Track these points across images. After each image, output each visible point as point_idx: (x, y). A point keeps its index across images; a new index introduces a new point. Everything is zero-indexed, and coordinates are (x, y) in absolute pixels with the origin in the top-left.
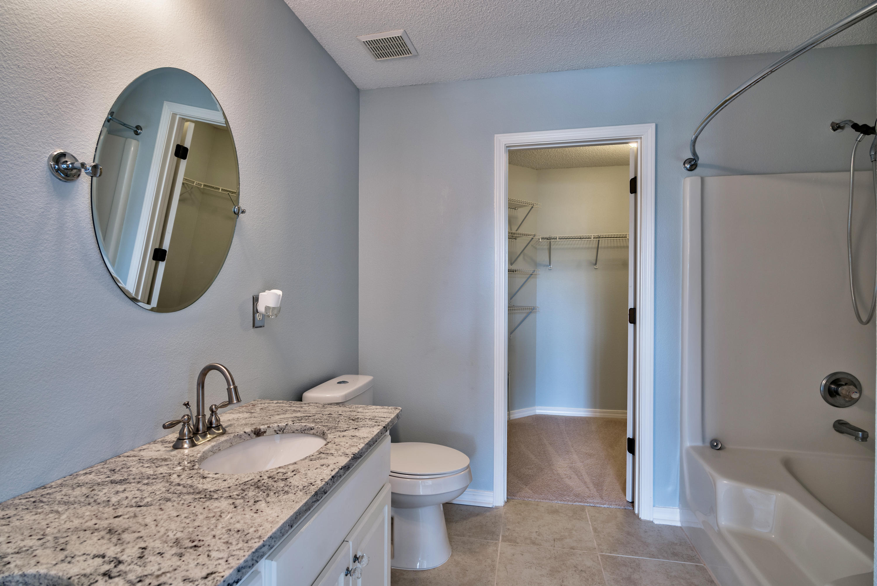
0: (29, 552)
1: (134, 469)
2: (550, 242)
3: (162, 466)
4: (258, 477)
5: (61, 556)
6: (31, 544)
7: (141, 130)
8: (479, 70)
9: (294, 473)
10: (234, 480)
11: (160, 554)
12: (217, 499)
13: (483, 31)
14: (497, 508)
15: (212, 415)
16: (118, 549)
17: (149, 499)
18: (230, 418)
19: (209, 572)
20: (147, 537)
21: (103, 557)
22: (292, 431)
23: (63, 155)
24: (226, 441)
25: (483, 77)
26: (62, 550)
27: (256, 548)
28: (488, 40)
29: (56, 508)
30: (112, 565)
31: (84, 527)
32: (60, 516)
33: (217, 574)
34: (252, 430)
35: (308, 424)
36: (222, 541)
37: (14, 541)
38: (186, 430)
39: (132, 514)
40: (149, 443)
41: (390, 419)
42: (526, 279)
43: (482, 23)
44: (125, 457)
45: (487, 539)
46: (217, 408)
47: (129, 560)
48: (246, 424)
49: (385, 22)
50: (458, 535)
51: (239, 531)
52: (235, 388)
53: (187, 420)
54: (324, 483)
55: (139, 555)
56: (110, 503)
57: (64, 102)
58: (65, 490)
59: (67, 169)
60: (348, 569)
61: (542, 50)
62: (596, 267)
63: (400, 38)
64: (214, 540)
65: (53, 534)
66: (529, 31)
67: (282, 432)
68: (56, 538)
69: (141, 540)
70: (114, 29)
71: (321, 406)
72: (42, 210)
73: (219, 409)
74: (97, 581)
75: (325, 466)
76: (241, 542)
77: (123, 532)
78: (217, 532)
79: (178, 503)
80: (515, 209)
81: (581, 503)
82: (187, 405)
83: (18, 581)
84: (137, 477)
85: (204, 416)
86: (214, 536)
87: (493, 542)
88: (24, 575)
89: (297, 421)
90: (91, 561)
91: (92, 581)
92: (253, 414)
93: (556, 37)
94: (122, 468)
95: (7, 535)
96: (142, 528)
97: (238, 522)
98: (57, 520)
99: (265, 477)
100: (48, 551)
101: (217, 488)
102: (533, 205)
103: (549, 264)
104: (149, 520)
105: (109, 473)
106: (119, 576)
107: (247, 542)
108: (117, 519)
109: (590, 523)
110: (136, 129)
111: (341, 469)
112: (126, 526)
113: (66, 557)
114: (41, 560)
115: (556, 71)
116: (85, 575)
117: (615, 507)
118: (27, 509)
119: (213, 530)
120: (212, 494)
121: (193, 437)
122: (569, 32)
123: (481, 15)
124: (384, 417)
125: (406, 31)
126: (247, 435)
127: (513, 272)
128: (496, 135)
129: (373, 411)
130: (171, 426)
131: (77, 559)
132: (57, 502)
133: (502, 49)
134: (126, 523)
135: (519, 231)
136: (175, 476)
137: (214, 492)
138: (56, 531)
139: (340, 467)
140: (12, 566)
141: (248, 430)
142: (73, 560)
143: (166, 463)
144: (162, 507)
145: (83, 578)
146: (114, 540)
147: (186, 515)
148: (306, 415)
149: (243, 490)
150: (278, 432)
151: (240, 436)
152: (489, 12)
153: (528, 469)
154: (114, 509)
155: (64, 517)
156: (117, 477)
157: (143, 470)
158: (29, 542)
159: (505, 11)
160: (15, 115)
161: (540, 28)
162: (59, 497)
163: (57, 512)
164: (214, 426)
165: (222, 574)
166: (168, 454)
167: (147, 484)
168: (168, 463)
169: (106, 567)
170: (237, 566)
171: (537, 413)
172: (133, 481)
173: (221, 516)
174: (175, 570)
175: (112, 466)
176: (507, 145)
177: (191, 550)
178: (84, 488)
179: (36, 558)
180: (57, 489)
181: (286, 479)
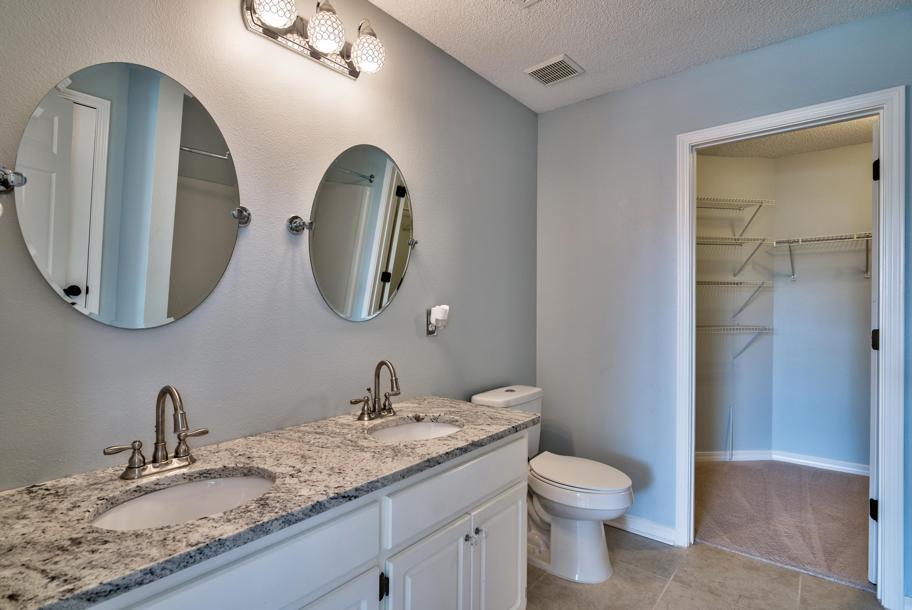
0: (264, 458)
1: (330, 428)
2: (790, 246)
3: (346, 428)
4: (398, 444)
5: (276, 463)
6: (266, 455)
7: (374, 178)
8: (657, 70)
9: (422, 446)
10: (382, 443)
11: (321, 472)
12: (366, 451)
13: (647, 34)
14: (678, 547)
15: (386, 400)
16: (302, 465)
17: (329, 445)
18: (404, 406)
19: (339, 486)
20: (319, 463)
21: (294, 467)
22: (443, 421)
23: (296, 217)
24: (393, 420)
25: (663, 76)
26: (277, 460)
27: (371, 480)
28: (656, 40)
29: (283, 440)
30: (296, 472)
31: (291, 453)
32: (283, 445)
33: (343, 488)
34: (413, 416)
35: (454, 417)
36: (355, 473)
37: (259, 452)
38: (366, 407)
39: (317, 451)
40: (346, 415)
41: (523, 422)
42: (753, 293)
43: (643, 27)
44: (328, 420)
45: (655, 574)
46: (389, 395)
47: (305, 471)
48: (411, 411)
49: (545, 52)
50: (624, 562)
51: (367, 470)
52: (396, 379)
53: (367, 400)
54: (437, 455)
55: (310, 470)
56: (309, 443)
57: (295, 183)
58: (291, 433)
59: (296, 227)
60: (467, 536)
61: (727, 33)
62: (867, 275)
63: (561, 62)
64: (351, 472)
65: (277, 452)
66: (703, 19)
67: (436, 420)
68: (277, 454)
69: (315, 464)
70: (325, 126)
71: (474, 405)
72: (283, 254)
73: (391, 396)
74: (286, 477)
75: (446, 445)
76: (365, 476)
77: (309, 458)
78: (355, 469)
79: (343, 450)
80: (740, 210)
81: (795, 568)
82: (369, 390)
83: (256, 471)
84: (330, 432)
85: (379, 399)
86: (352, 470)
87: (661, 578)
88: (258, 468)
89: (448, 414)
90: (288, 468)
91: (284, 477)
92: (420, 405)
93: (739, 16)
94: (324, 426)
95: (258, 449)
96: (319, 458)
97: (370, 466)
98: (281, 446)
99: (402, 445)
100: (272, 460)
101: (369, 446)
102: (762, 203)
103: (791, 274)
104: (324, 455)
105: (316, 428)
106: (297, 477)
107: (368, 477)
108: (309, 451)
109: (800, 592)
110: (370, 178)
111: (457, 449)
112: (311, 456)
113: (278, 464)
114: (267, 463)
115: (754, 49)
116: (282, 473)
117: (847, 584)
118: (271, 439)
119: (353, 467)
120: (365, 448)
121: (370, 414)
122: (755, 6)
123: (639, 20)
124: (519, 420)
125: (567, 54)
126: (409, 419)
127: (737, 284)
128: (678, 136)
129: (514, 414)
130: (356, 402)
131: (282, 466)
132: (285, 438)
133: (675, 45)
134: (312, 454)
135: (745, 236)
136: (350, 435)
137: (366, 447)
138: (279, 451)
139: (456, 448)
140: (254, 462)
141: (410, 415)
142: (280, 466)
143: (349, 427)
144: (334, 450)
145: (281, 474)
146: (302, 461)
147: (344, 456)
148: (457, 410)
149: (384, 450)
150: (433, 420)
151: (404, 419)
152: (648, 15)
153: (735, 517)
154: (309, 446)
155: (285, 446)
156: (319, 430)
157: (335, 429)
158: (265, 454)
159: (665, 10)
160: (269, 197)
161: (714, 13)
162: (287, 435)
163: (283, 443)
164: (387, 408)
165: (345, 488)
166: (353, 422)
167: (333, 437)
168: (350, 427)
169: (293, 472)
170: (356, 486)
171: (774, 459)
172: (326, 434)
173: (362, 461)
174: (324, 481)
175: (319, 424)
176: (692, 144)
177: (336, 474)
178: (300, 433)
179: (265, 461)
180: (288, 432)
181: (414, 448)
